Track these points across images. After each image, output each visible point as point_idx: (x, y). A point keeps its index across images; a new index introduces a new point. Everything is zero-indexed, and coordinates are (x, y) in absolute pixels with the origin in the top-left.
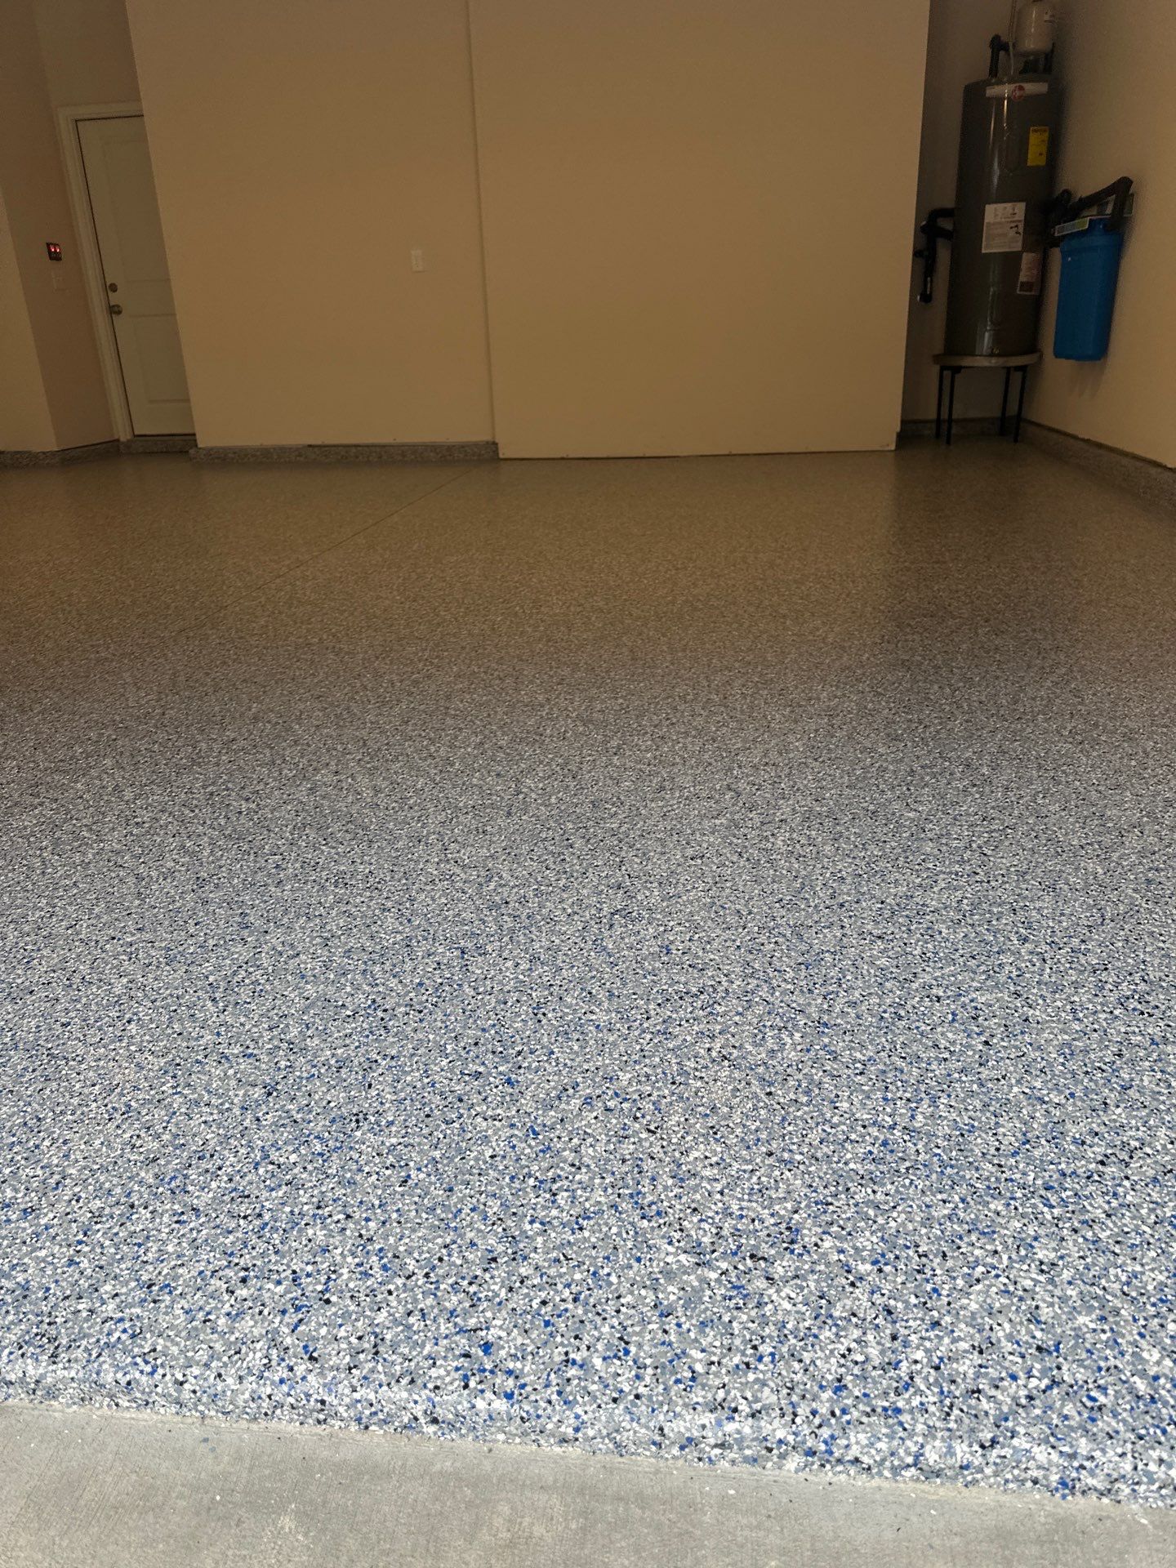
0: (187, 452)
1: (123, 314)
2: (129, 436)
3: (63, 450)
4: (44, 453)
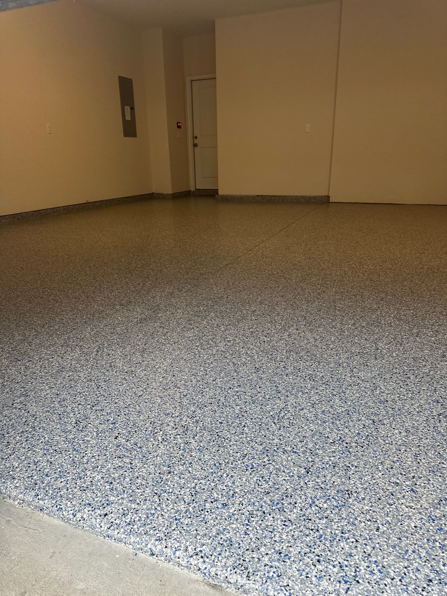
0: (214, 196)
1: (198, 147)
2: (194, 189)
3: (173, 194)
4: (167, 194)
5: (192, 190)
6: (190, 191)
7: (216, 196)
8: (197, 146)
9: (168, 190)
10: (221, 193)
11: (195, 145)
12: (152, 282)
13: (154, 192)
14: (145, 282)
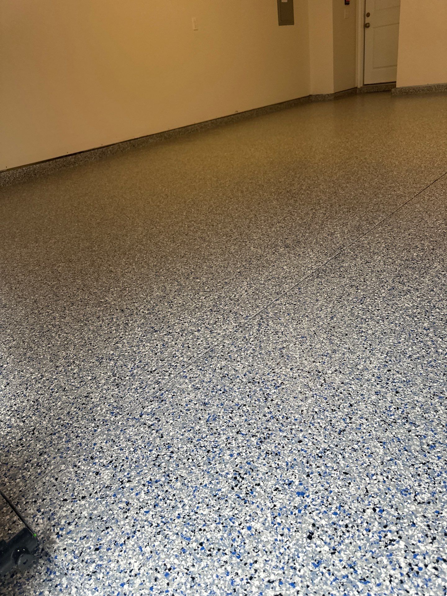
0: (390, 90)
1: (370, 28)
2: (362, 85)
3: (336, 93)
4: (328, 95)
5: (359, 87)
6: (357, 88)
7: (393, 90)
8: (368, 27)
9: (329, 88)
10: (398, 85)
11: (366, 26)
12: (326, 211)
13: (311, 93)
14: (316, 210)
